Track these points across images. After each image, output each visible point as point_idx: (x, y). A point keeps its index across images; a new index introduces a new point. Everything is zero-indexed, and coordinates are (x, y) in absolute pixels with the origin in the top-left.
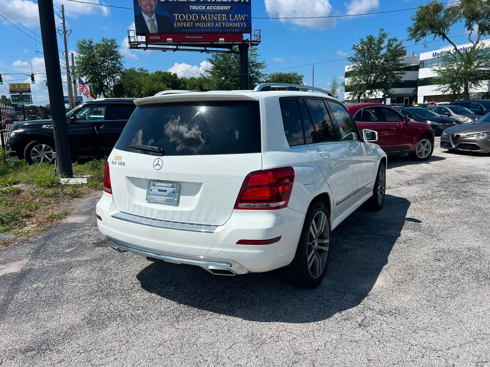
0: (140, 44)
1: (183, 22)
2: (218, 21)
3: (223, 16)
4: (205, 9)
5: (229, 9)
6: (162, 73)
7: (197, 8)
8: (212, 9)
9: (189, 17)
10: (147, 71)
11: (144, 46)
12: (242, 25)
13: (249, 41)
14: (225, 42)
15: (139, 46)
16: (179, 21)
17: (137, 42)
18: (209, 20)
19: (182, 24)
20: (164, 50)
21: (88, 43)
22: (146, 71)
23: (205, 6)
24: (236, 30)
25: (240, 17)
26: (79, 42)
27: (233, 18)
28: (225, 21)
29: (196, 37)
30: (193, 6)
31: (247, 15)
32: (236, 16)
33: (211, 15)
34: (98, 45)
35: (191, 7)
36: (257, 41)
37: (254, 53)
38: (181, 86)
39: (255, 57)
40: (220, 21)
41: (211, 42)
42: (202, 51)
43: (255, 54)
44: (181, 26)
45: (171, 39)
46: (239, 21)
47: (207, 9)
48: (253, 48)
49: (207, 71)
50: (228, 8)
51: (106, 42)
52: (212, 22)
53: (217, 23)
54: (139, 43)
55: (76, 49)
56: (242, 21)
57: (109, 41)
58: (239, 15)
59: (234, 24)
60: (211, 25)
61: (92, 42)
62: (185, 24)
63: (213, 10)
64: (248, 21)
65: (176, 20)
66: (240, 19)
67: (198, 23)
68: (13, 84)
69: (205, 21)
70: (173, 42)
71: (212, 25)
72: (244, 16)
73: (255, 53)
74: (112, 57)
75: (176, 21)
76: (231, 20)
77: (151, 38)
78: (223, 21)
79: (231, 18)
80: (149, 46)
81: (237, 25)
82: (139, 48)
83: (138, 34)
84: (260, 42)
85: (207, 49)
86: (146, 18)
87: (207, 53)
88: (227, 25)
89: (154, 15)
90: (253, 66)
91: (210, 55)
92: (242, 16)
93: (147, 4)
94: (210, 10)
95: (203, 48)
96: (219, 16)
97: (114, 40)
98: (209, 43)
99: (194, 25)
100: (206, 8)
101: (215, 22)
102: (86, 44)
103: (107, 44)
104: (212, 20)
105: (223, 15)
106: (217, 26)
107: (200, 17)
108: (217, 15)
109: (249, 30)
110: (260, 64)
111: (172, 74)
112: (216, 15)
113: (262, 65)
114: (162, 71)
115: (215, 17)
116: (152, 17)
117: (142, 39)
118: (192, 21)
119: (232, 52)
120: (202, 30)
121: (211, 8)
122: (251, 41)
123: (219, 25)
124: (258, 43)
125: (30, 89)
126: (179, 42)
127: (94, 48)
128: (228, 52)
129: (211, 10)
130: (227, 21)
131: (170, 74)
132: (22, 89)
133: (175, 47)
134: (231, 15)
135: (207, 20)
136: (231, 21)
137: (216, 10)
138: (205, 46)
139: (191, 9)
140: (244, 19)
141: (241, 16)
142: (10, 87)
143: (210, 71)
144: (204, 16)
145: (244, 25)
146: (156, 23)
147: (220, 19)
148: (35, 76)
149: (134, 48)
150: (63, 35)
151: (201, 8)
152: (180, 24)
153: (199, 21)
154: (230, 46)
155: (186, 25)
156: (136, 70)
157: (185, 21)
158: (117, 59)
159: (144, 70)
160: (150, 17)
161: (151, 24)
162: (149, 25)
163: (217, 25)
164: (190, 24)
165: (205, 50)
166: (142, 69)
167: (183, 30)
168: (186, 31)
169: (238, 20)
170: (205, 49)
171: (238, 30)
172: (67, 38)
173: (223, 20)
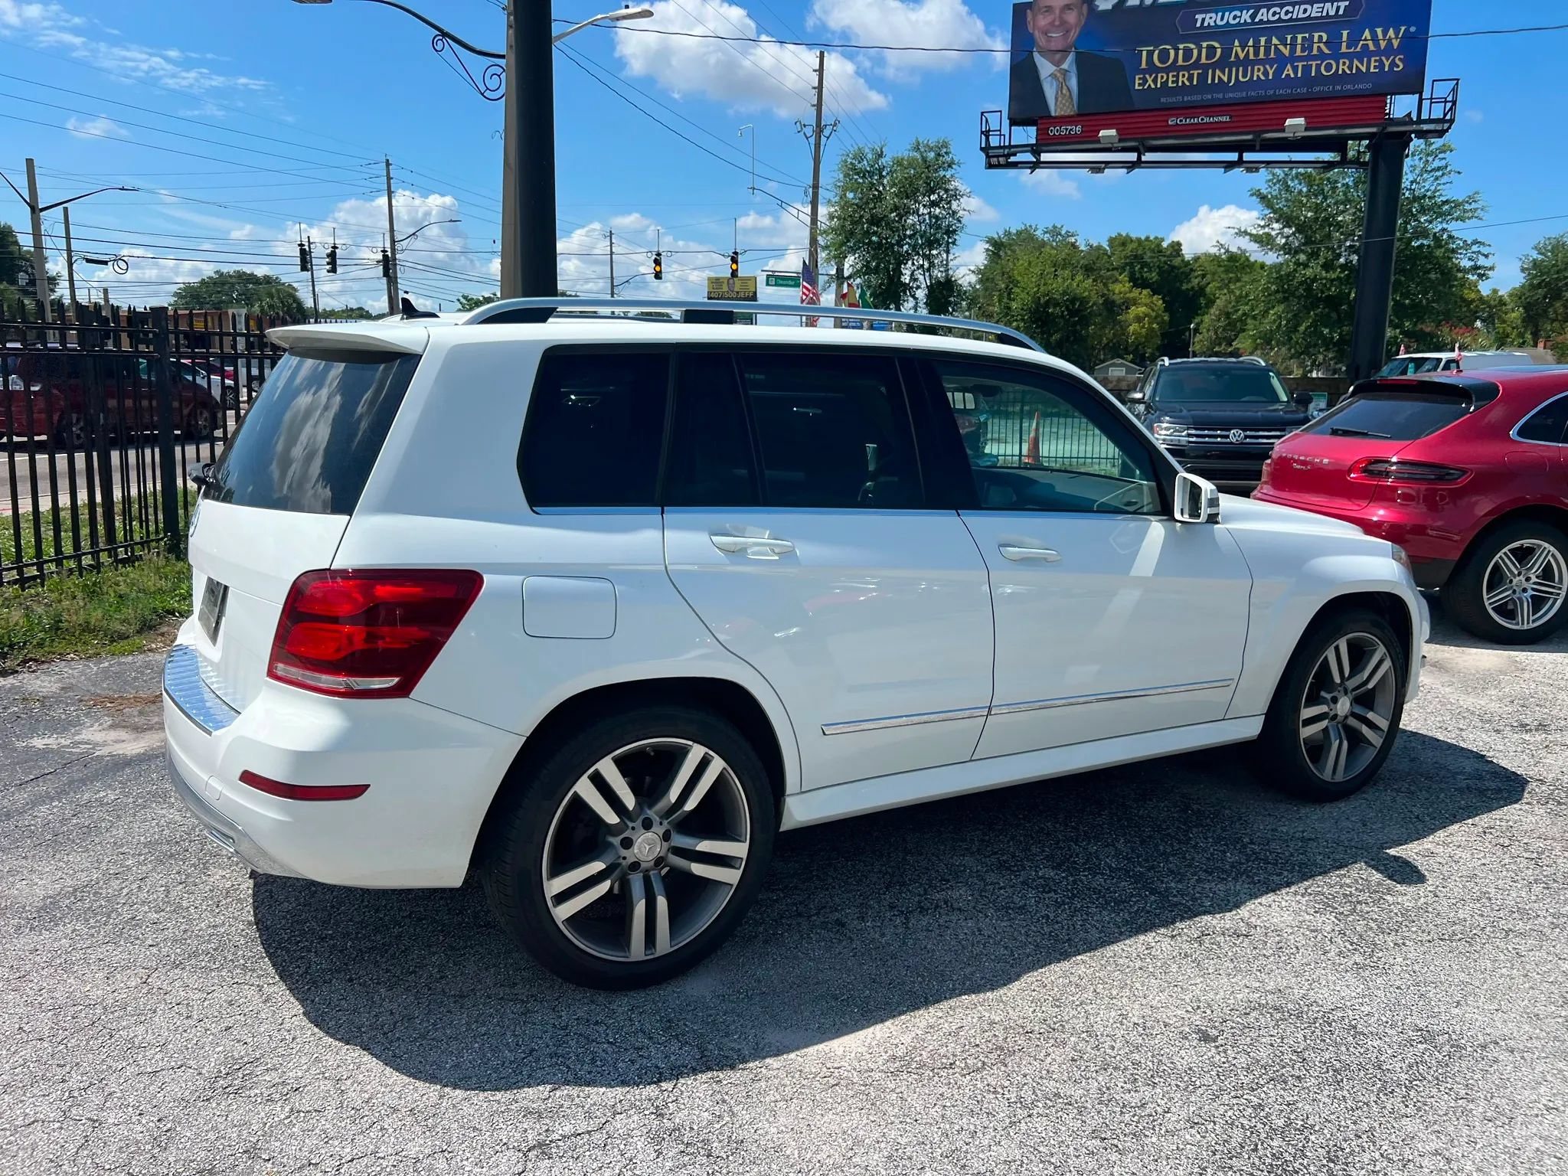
0: (1015, 154)
1: (1167, 70)
2: (1293, 59)
3: (1316, 40)
4: (1249, 21)
5: (1341, 12)
6: (1132, 241)
7: (1222, 19)
8: (1277, 16)
9: (1188, 53)
10: (1072, 236)
11: (1028, 157)
12: (1387, 64)
13: (1411, 122)
14: (1306, 129)
15: (1012, 159)
16: (1152, 69)
17: (1010, 146)
18: (1262, 56)
19: (1161, 78)
20: (1097, 167)
21: (870, 156)
22: (1069, 234)
23: (1251, 11)
24: (1361, 86)
25: (1380, 36)
26: (848, 155)
27: (1353, 41)
28: (1322, 56)
29: (1207, 120)
30: (1209, 15)
31: (1413, 29)
32: (1367, 34)
33: (1269, 41)
34: (899, 162)
35: (1199, 17)
36: (1442, 121)
37: (1437, 164)
38: (1189, 281)
39: (1437, 179)
40: (1300, 59)
41: (1257, 134)
42: (1229, 165)
43: (1439, 169)
44: (1156, 85)
45: (1113, 132)
46: (1378, 52)
47: (1257, 20)
48: (1433, 147)
49: (1246, 233)
50: (1338, 8)
51: (921, 153)
52: (1271, 62)
53: (1289, 66)
54: (1013, 150)
55: (836, 176)
56: (1389, 51)
57: (931, 149)
58: (1379, 31)
59: (1356, 62)
60: (1266, 73)
61: (881, 155)
62: (1171, 79)
63: (1280, 20)
64: (1415, 49)
65: (1144, 65)
66: (1383, 44)
67: (1218, 72)
68: (717, 279)
69: (1246, 63)
70: (1120, 141)
71: (1271, 73)
72: (1397, 33)
73: (1443, 163)
74: (932, 198)
75: (1144, 71)
76: (1344, 49)
77: (1054, 131)
78: (1315, 58)
79: (1344, 44)
80: (1045, 157)
81: (1368, 68)
82: (1015, 165)
83: (1014, 122)
84: (1452, 121)
85: (1247, 156)
86: (1045, 68)
87: (1249, 170)
88: (1328, 67)
89: (1071, 57)
90: (1423, 210)
91: (1261, 180)
92: (1391, 33)
93: (1052, 24)
94: (1269, 22)
95: (1233, 156)
96: (1299, 41)
97: (945, 145)
98: (1250, 137)
99: (1203, 77)
100: (1253, 17)
101: (1281, 61)
102: (865, 162)
103: (924, 160)
104: (1272, 55)
105: (1316, 35)
106: (1288, 75)
107: (1227, 52)
108: (1294, 39)
109: (1412, 82)
110: (1458, 204)
111: (1165, 245)
112: (1289, 37)
113: (1467, 207)
114: (1134, 235)
115: (1285, 45)
116: (1065, 66)
117: (1026, 135)
118: (1197, 65)
119: (1344, 162)
120: (1231, 95)
121: (1274, 14)
122: (1420, 121)
123: (1296, 73)
124: (1446, 126)
125: (755, 293)
126: (1142, 141)
127: (884, 173)
128: (1329, 165)
129: (1274, 22)
130: (1327, 57)
131: (1159, 245)
132: (738, 292)
133: (1132, 157)
134: (1345, 33)
135: (1251, 57)
136: (1344, 56)
137: (1291, 20)
138: (1240, 148)
139: (1198, 25)
140: (1396, 43)
141: (1385, 33)
142: (708, 287)
143: (1254, 232)
144: (1243, 46)
145: (1393, 64)
146: (1073, 83)
147: (1303, 51)
148: (740, 258)
149: (999, 166)
150: (812, 140)
151: (1235, 18)
152: (1155, 81)
153: (1224, 63)
154: (1338, 144)
155: (1177, 81)
156: (1039, 233)
157: (1175, 67)
158: (949, 203)
159: (1063, 232)
160: (1057, 64)
161: (1058, 86)
162: (1050, 91)
163: (1289, 71)
164: (1191, 79)
165: (1240, 162)
166: (1055, 231)
167: (1163, 100)
168: (1174, 99)
169: (1372, 48)
170: (1241, 157)
171: (1369, 86)
172: (822, 148)
173: (1315, 52)
